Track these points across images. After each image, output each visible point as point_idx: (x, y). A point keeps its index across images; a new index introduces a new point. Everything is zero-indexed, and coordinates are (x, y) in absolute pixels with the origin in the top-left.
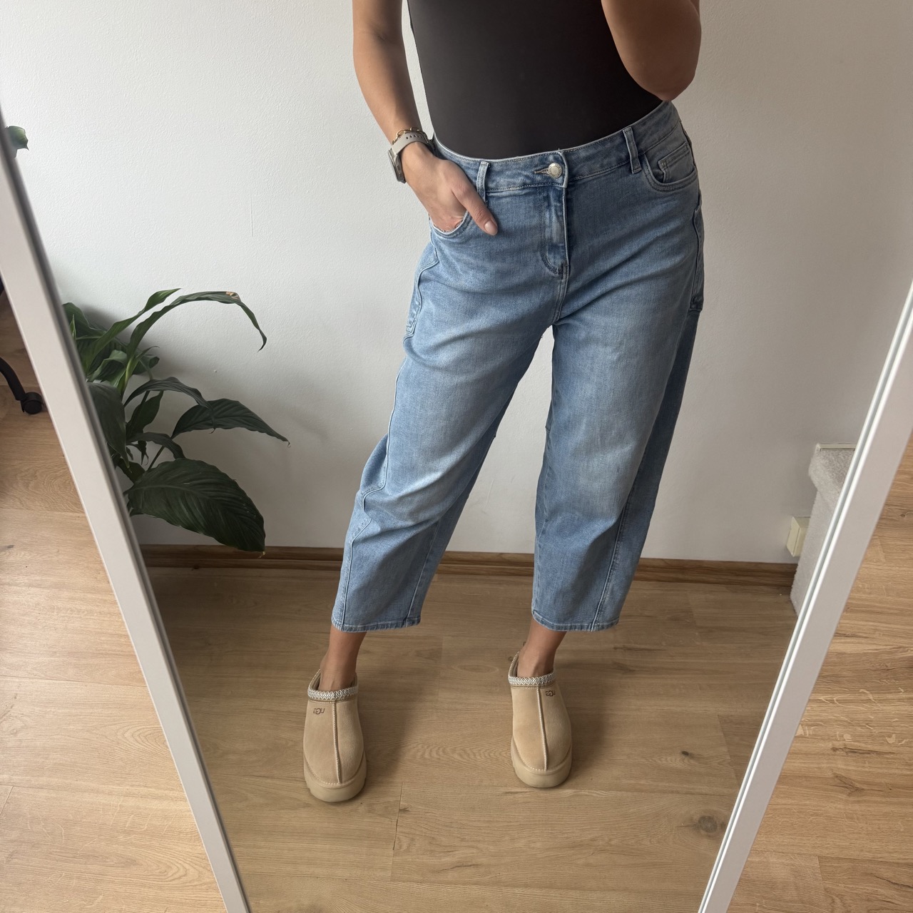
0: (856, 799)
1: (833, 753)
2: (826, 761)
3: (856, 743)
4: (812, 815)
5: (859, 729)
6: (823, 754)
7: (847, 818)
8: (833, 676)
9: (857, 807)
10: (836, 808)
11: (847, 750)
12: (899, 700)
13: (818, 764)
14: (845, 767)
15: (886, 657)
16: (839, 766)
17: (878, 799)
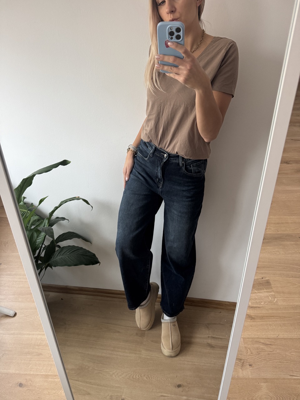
0: (253, 321)
3: (253, 305)
5: (253, 301)
7: (251, 326)
9: (253, 323)
10: (248, 324)
11: (250, 307)
12: (264, 292)
15: (260, 280)
16: (248, 312)
17: (259, 320)
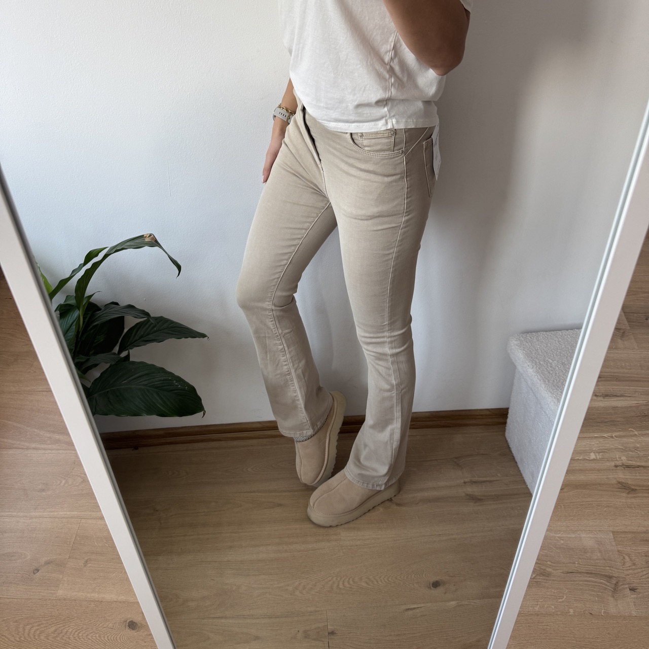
0: (633, 496)
1: (615, 468)
2: (611, 474)
3: (630, 462)
4: (606, 507)
5: (631, 453)
6: (609, 470)
7: (628, 507)
8: (611, 421)
9: (633, 500)
10: (620, 502)
11: (624, 466)
13: (607, 475)
14: (624, 477)
15: (643, 408)
16: (620, 476)
17: (647, 495)
